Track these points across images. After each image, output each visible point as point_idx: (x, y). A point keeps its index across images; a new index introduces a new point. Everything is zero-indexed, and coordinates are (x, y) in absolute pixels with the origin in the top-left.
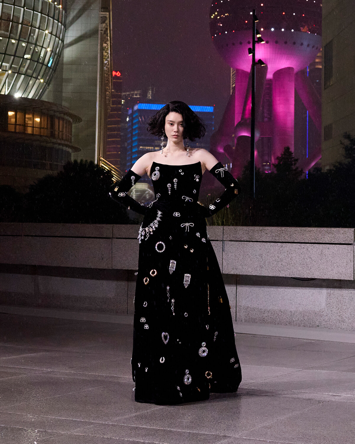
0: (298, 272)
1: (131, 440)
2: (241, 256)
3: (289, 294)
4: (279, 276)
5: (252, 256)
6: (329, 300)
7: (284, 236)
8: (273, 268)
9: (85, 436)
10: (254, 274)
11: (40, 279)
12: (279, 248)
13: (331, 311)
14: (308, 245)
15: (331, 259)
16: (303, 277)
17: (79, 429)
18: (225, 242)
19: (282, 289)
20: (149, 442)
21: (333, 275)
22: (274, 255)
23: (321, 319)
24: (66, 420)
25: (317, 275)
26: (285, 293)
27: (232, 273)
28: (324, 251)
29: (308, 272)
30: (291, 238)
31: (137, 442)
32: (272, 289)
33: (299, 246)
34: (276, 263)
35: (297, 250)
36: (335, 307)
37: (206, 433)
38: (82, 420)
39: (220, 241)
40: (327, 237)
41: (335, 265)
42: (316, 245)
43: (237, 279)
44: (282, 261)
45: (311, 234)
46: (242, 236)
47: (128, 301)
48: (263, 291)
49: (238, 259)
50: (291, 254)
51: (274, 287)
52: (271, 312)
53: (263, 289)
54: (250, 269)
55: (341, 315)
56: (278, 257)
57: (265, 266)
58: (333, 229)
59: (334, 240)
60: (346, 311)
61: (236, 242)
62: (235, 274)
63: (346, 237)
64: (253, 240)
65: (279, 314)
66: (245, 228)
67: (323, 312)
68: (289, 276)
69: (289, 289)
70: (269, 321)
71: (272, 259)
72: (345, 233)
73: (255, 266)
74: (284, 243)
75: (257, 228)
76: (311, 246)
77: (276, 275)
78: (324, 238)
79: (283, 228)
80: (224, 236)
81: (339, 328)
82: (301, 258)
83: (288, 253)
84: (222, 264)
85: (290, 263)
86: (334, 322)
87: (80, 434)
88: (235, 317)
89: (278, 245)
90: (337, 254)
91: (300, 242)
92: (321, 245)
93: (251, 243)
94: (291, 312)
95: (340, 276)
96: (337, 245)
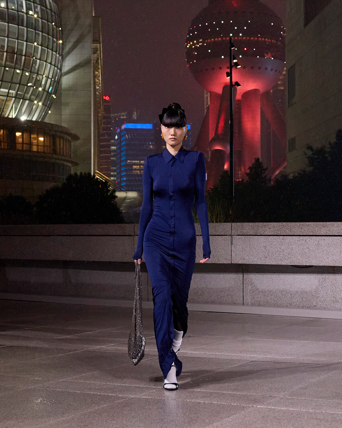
0: (298, 261)
1: (192, 401)
2: (247, 248)
3: (289, 280)
4: (281, 264)
5: (257, 248)
6: (324, 284)
7: (285, 230)
8: (276, 258)
9: (152, 399)
10: (259, 263)
11: (71, 272)
12: (281, 240)
13: (326, 293)
14: (306, 237)
15: (327, 249)
16: (303, 265)
17: (145, 393)
18: (234, 236)
19: (283, 276)
20: (209, 402)
21: (328, 263)
22: (276, 247)
23: (318, 300)
24: (130, 386)
25: (314, 263)
26: (286, 279)
27: (240, 263)
28: (320, 242)
29: (306, 260)
30: (291, 232)
31: (199, 402)
32: (275, 276)
33: (299, 238)
34: (278, 253)
35: (296, 241)
36: (330, 290)
37: (254, 394)
38: (145, 386)
39: (229, 235)
40: (323, 230)
41: (330, 254)
42: (314, 237)
43: (243, 268)
44: (283, 251)
45: (309, 228)
46: (249, 231)
47: (148, 289)
48: (266, 277)
49: (245, 251)
50: (292, 245)
51: (276, 274)
52: (274, 295)
53: (267, 276)
54: (255, 259)
55: (335, 296)
56: (280, 248)
57: (268, 256)
58: (328, 223)
59: (329, 233)
60: (339, 292)
61: (243, 236)
62: (243, 263)
63: (340, 230)
64: (258, 234)
65: (280, 297)
66: (251, 224)
67: (319, 294)
68: (290, 264)
69: (289, 275)
70: (272, 303)
71: (275, 250)
72: (339, 226)
73: (260, 256)
74: (285, 236)
75: (261, 224)
76: (309, 238)
77: (278, 264)
78: (320, 231)
79: (284, 223)
80: (232, 231)
81: (334, 308)
82: (300, 248)
83: (289, 244)
84: (231, 255)
85: (291, 253)
86: (329, 303)
87: (148, 397)
88: (242, 300)
89: (280, 238)
90: (332, 245)
91: (299, 234)
92: (318, 237)
93: (256, 236)
94: (291, 295)
95: (334, 263)
96: (331, 237)
